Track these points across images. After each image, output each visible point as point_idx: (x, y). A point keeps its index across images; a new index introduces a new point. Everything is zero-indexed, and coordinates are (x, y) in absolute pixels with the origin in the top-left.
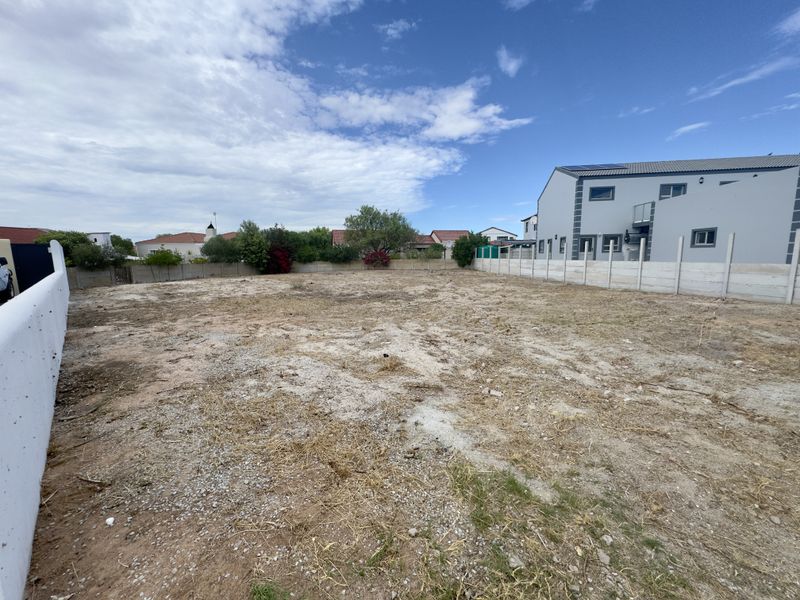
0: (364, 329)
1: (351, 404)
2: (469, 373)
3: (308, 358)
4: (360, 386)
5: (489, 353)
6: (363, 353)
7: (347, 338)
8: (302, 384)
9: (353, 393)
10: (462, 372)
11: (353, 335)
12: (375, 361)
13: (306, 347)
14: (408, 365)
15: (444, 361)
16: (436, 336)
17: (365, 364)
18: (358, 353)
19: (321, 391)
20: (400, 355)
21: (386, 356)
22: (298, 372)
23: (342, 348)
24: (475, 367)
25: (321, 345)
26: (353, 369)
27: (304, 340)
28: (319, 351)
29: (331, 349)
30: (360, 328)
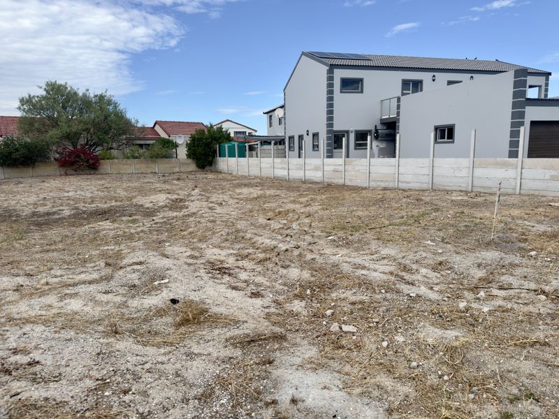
0: (107, 264)
1: (171, 393)
2: (298, 306)
3: (39, 328)
4: (165, 359)
5: (306, 275)
6: (134, 303)
7: (90, 283)
8: (58, 378)
9: (162, 374)
10: (288, 307)
11: (95, 276)
12: (160, 312)
13: (23, 308)
14: (215, 310)
15: (255, 295)
16: (222, 262)
17: (146, 320)
18: (124, 305)
19: (103, 384)
20: (195, 297)
21: (174, 301)
22: (36, 355)
23: (93, 299)
24: (300, 297)
25: (52, 299)
26: (133, 331)
27: (12, 296)
28: (55, 311)
29: (75, 305)
30: (103, 264)
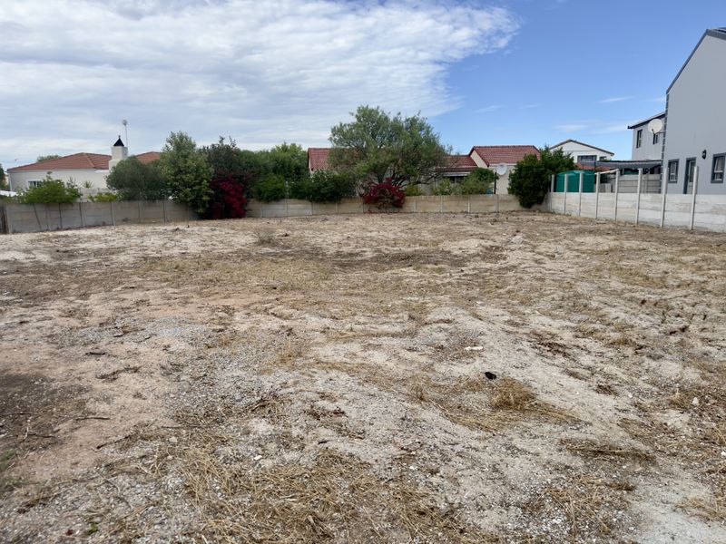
0: (411, 317)
1: (487, 490)
2: (675, 418)
3: (344, 377)
4: (480, 445)
6: (442, 368)
7: (394, 336)
8: (361, 435)
9: (475, 463)
10: (659, 417)
11: (398, 329)
12: (473, 386)
13: (328, 352)
14: (543, 398)
15: (606, 390)
16: (553, 336)
17: (455, 391)
18: (430, 368)
19: (408, 456)
20: (517, 375)
21: (490, 376)
22: (341, 405)
23: (396, 355)
24: (681, 406)
25: (355, 347)
26: (440, 402)
27: (320, 338)
28: (359, 361)
29: (378, 358)
30: (406, 317)
